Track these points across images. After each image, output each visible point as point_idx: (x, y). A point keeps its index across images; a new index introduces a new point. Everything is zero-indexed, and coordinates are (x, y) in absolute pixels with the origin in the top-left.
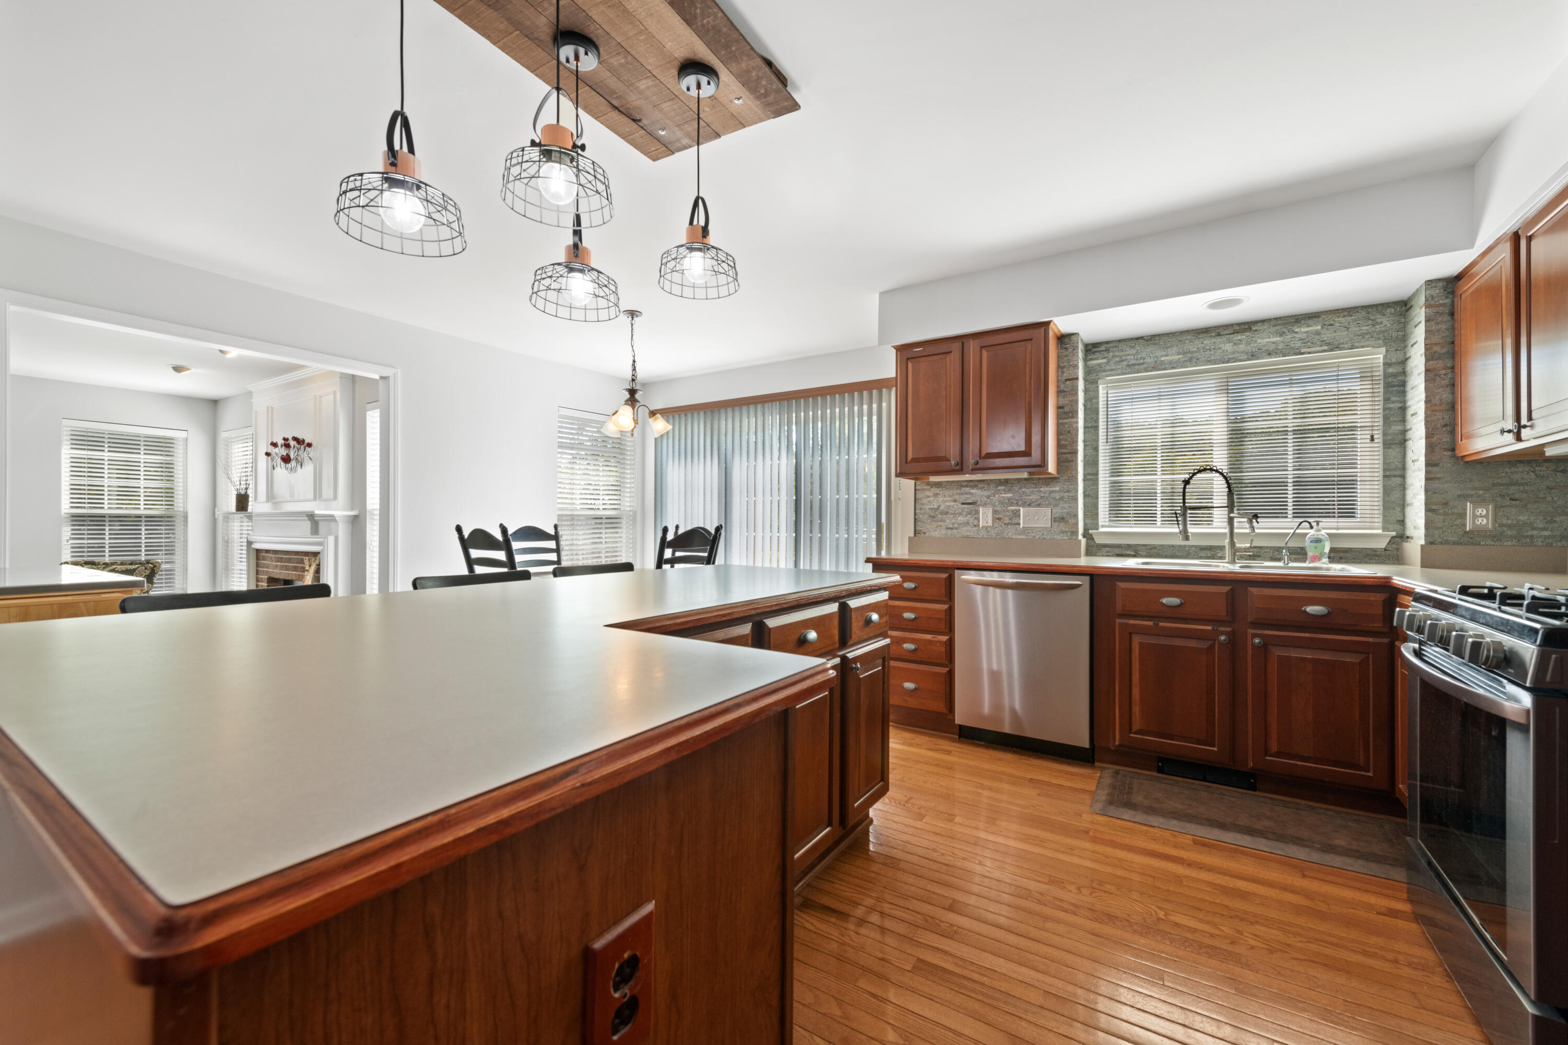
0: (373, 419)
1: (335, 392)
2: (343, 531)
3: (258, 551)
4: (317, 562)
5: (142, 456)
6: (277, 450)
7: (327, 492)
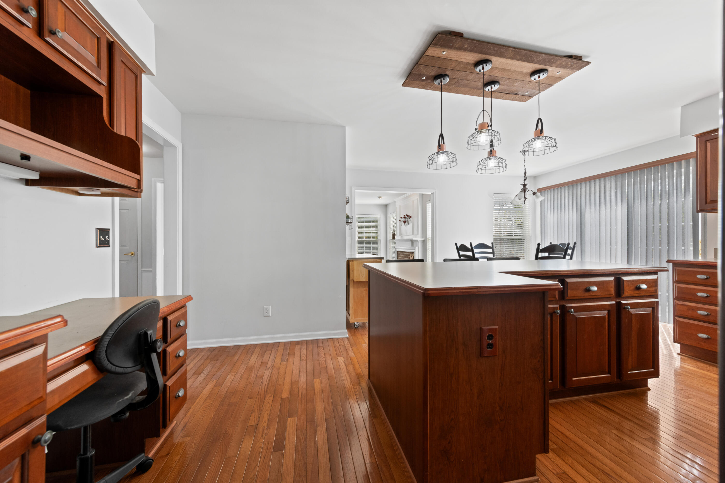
0: (429, 206)
1: (418, 199)
2: (420, 245)
3: (398, 252)
4: (413, 255)
5: (371, 224)
6: (402, 219)
7: (416, 232)
